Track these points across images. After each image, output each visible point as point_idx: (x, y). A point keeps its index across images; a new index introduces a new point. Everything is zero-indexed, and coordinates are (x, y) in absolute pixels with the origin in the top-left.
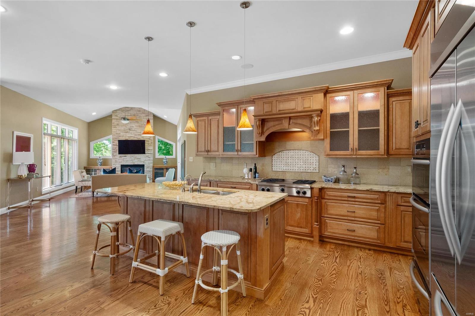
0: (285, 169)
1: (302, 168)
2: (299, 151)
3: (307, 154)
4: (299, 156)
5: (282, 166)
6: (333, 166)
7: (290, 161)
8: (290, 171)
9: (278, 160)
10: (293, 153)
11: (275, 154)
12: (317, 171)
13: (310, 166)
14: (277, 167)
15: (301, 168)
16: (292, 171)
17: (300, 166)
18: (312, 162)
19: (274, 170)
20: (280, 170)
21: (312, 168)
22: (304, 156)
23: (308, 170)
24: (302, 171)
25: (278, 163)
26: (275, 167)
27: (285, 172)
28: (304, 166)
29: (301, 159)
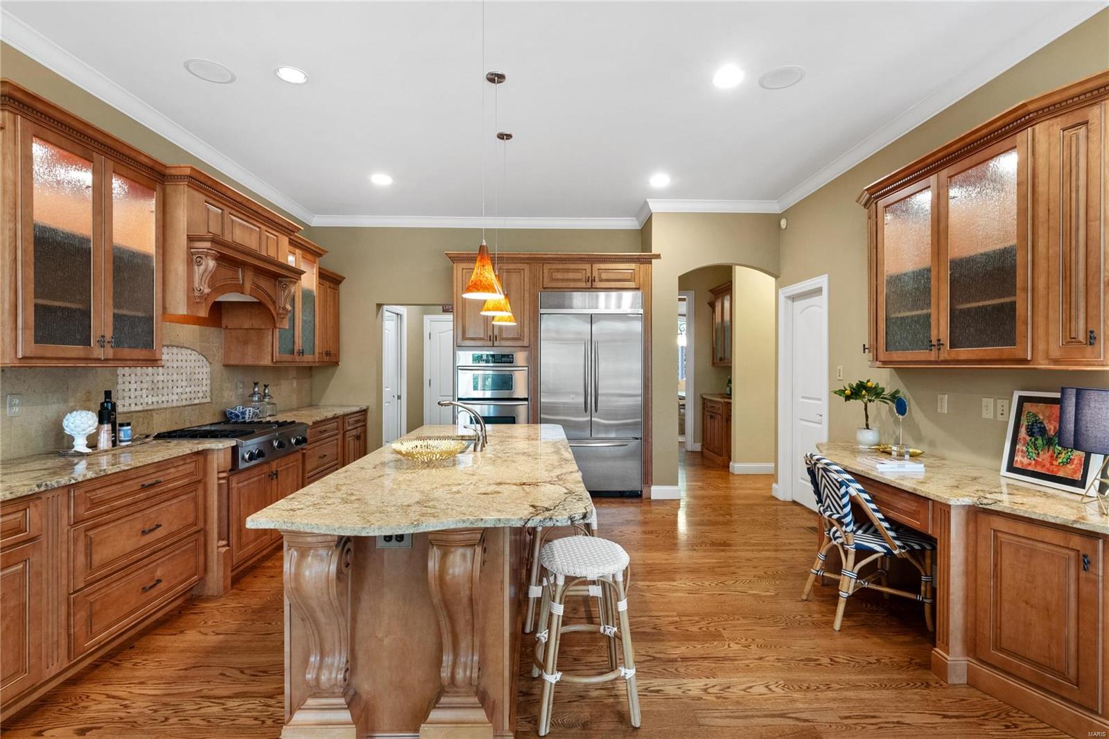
1: (184, 396)
2: (179, 351)
3: (193, 358)
4: (180, 364)
5: (144, 393)
6: (229, 385)
12: (208, 400)
13: (198, 389)
14: (130, 398)
15: (182, 397)
16: (165, 405)
17: (181, 390)
18: (201, 379)
19: (120, 409)
20: (135, 408)
21: (201, 395)
22: (188, 364)
23: (195, 398)
24: (184, 403)
25: (133, 386)
26: (124, 398)
27: (150, 410)
28: (188, 390)
29: (182, 371)
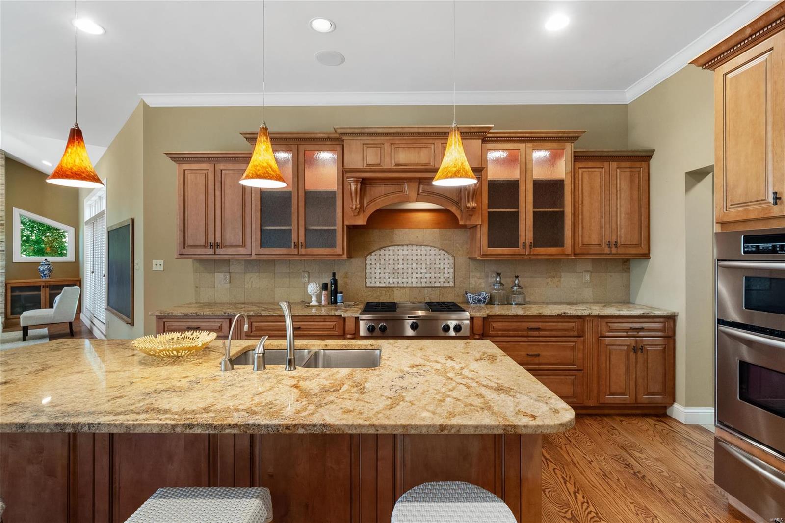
0: (391, 282)
1: (424, 280)
2: (419, 248)
3: (433, 252)
4: (419, 257)
5: (387, 276)
6: (478, 274)
7: (401, 266)
8: (402, 285)
9: (378, 265)
10: (407, 250)
11: (372, 252)
12: (452, 284)
13: (439, 275)
14: (375, 278)
15: (422, 280)
16: (405, 285)
17: (421, 275)
18: (442, 268)
19: (368, 284)
20: (381, 285)
21: (442, 280)
22: (428, 257)
23: (435, 282)
24: (424, 285)
25: (378, 271)
26: (371, 278)
27: (392, 287)
28: (428, 275)
29: (422, 262)
